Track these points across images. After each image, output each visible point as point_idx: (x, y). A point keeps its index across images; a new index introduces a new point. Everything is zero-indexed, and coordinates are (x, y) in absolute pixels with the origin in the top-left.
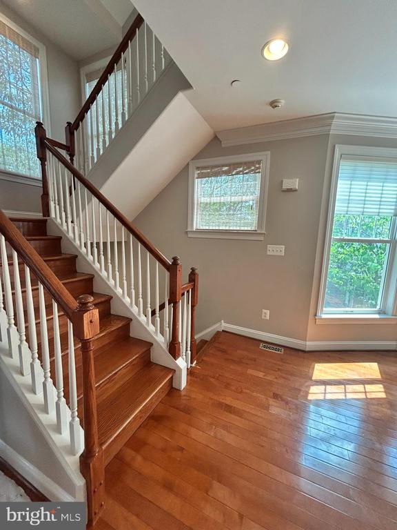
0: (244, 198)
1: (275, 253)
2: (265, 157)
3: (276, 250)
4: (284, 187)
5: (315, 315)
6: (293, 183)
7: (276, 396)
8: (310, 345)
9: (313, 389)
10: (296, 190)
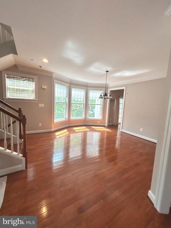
0: (29, 89)
1: (41, 106)
2: (36, 78)
3: (42, 105)
4: (43, 88)
5: (53, 122)
6: (45, 87)
7: (50, 140)
8: (53, 130)
9: (57, 137)
10: (46, 89)
